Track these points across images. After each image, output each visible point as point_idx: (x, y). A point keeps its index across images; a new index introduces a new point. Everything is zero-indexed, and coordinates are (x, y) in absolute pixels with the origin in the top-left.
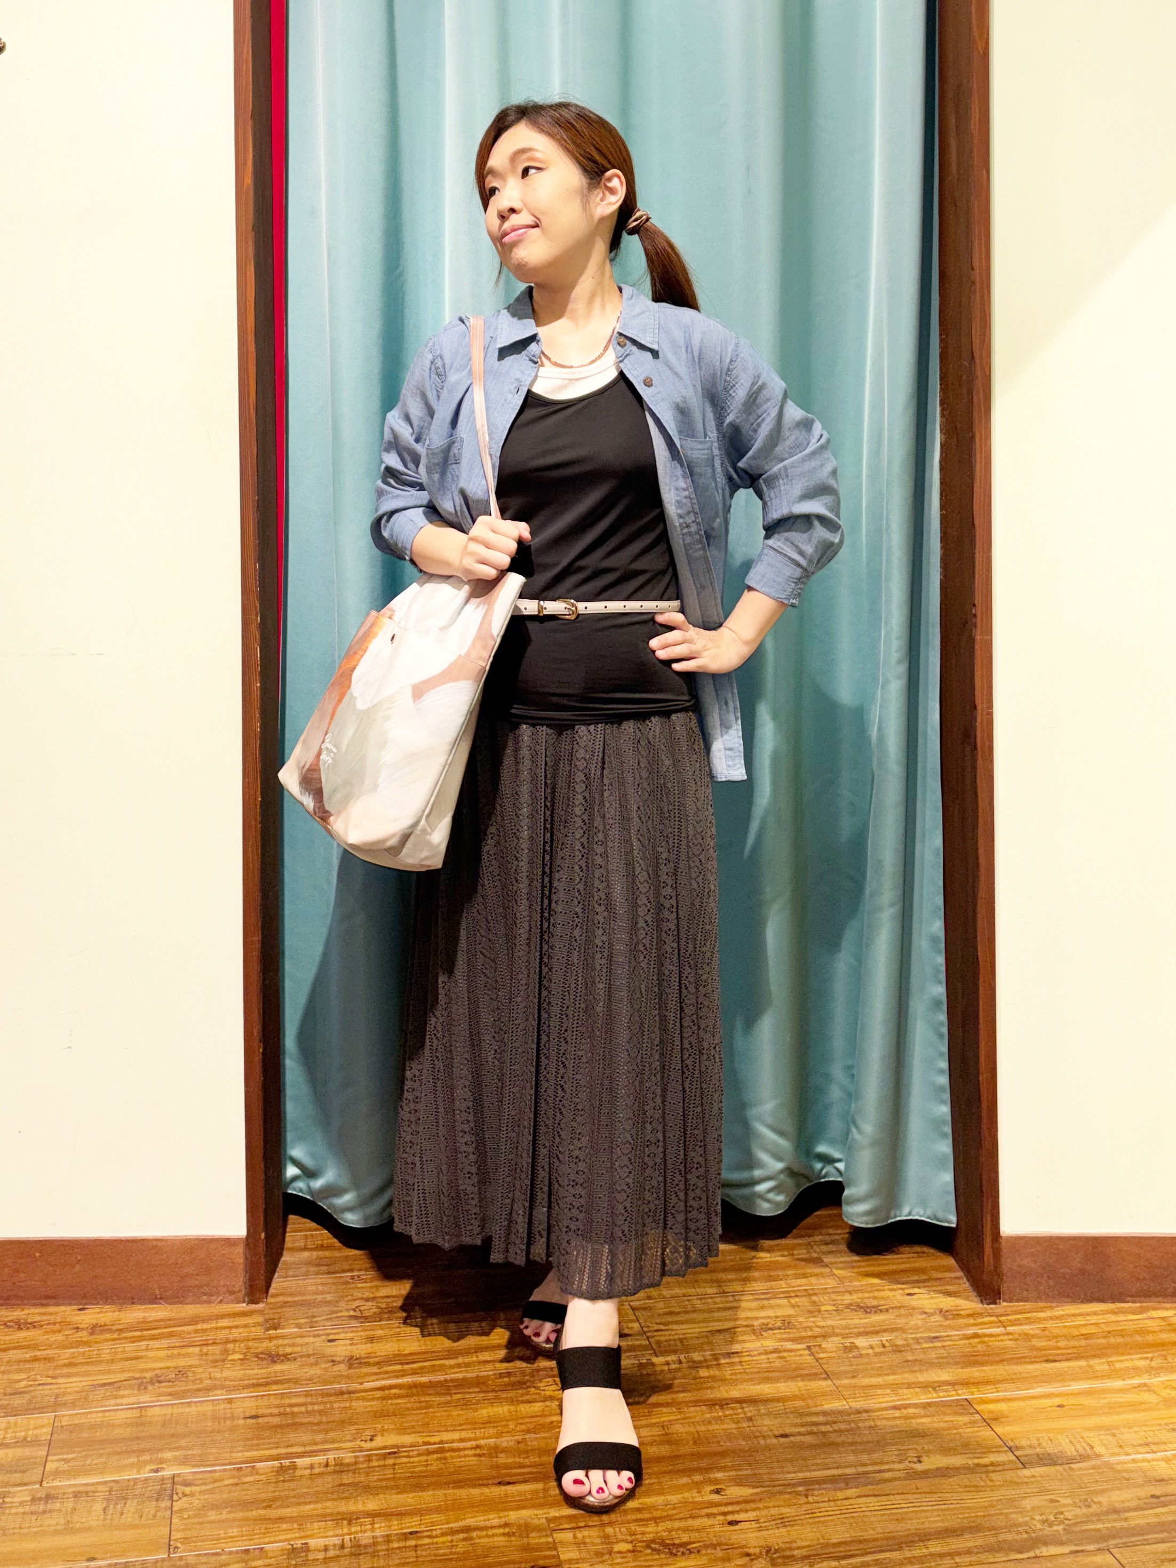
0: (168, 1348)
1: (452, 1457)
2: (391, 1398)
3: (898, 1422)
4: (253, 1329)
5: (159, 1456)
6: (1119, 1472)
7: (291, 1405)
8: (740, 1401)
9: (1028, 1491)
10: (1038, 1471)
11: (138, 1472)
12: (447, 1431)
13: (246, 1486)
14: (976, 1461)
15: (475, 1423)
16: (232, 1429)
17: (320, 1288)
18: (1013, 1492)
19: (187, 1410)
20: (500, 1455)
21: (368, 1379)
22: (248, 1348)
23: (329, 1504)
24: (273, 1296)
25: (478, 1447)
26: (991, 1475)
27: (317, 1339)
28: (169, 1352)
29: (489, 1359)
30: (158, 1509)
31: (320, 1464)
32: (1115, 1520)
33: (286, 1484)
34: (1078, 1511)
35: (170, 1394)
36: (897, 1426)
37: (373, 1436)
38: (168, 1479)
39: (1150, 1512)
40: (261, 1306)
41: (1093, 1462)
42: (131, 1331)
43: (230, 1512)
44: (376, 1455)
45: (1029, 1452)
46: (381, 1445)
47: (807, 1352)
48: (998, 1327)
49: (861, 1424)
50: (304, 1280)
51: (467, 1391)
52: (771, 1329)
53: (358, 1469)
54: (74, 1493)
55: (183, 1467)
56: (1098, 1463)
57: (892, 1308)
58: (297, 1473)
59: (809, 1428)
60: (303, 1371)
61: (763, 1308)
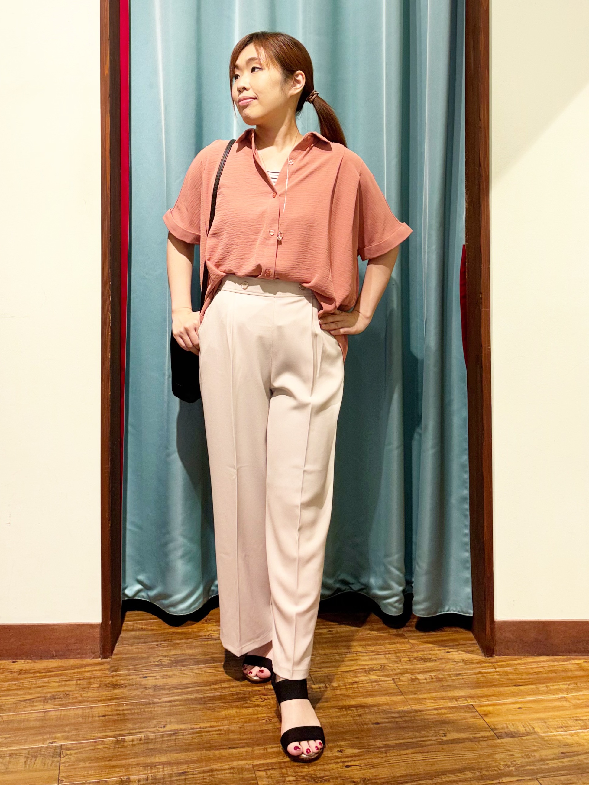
0: (59, 681)
1: (206, 736)
2: (175, 706)
3: (436, 717)
4: (104, 671)
5: (54, 735)
6: (545, 741)
7: (123, 710)
8: (356, 707)
9: (499, 750)
10: (504, 740)
11: (43, 743)
12: (204, 722)
13: (99, 750)
14: (474, 735)
15: (218, 718)
16: (92, 722)
17: (140, 650)
18: (492, 751)
19: (68, 713)
21: (164, 696)
22: (101, 681)
23: (142, 758)
24: (115, 655)
25: (219, 730)
26: (481, 742)
27: (138, 677)
28: (60, 683)
29: (227, 686)
30: (53, 762)
31: (137, 739)
32: (542, 765)
33: (119, 749)
34: (523, 760)
35: (60, 705)
37: (165, 725)
38: (58, 747)
39: (560, 760)
40: (108, 660)
41: (533, 736)
42: (40, 673)
43: (90, 763)
44: (167, 734)
45: (501, 731)
46: (169, 729)
47: (392, 682)
48: (492, 669)
49: (416, 718)
50: (132, 646)
51: (215, 702)
52: (375, 670)
53: (157, 741)
54: (9, 754)
55: (66, 741)
56: (536, 736)
57: (438, 659)
58: (126, 744)
59: (390, 720)
60: (130, 692)
61: (371, 659)
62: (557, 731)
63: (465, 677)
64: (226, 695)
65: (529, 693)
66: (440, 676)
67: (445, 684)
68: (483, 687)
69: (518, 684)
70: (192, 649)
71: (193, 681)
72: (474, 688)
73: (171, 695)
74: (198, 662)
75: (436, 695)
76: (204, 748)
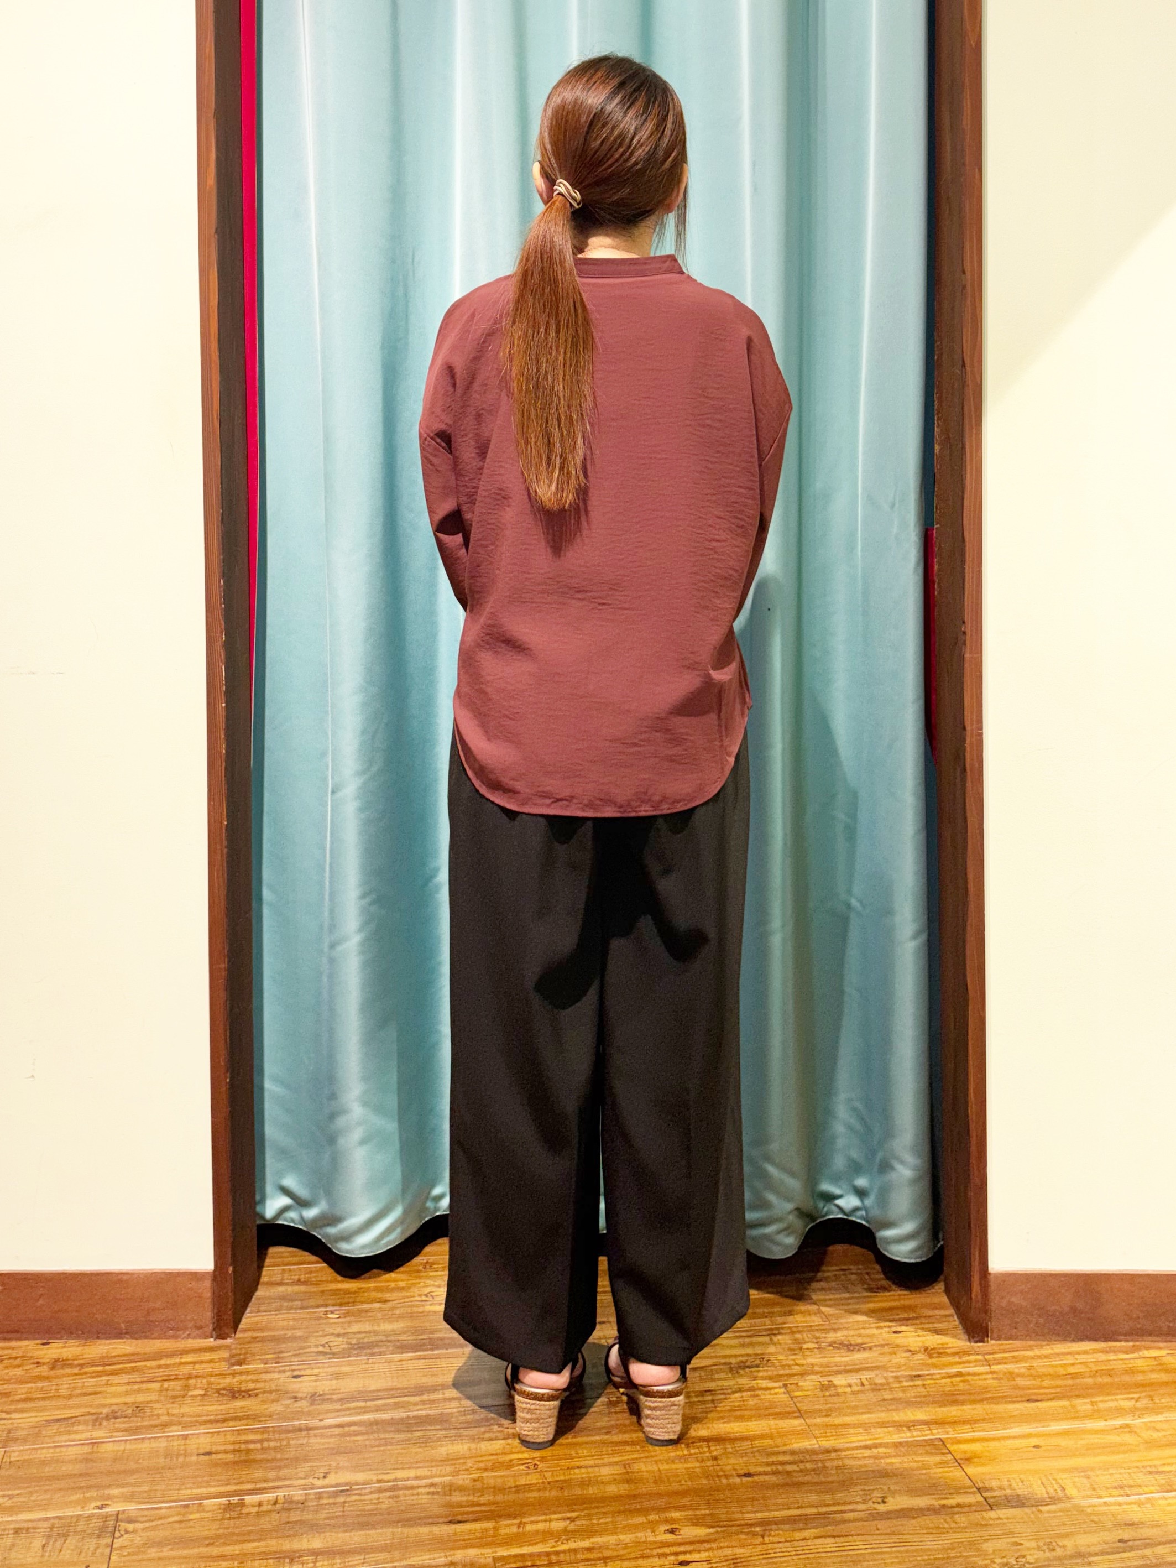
0: (128, 1383)
1: (405, 1496)
2: (349, 1435)
3: (867, 1462)
4: (218, 1364)
5: (107, 1492)
6: (1086, 1515)
7: (247, 1442)
8: (708, 1440)
9: (992, 1533)
10: (1004, 1513)
11: (83, 1509)
12: (402, 1468)
13: (191, 1523)
14: (942, 1502)
15: (432, 1461)
16: (183, 1466)
17: (291, 1323)
18: (976, 1534)
19: (139, 1446)
20: (454, 1494)
21: (329, 1415)
22: (209, 1383)
23: (273, 1542)
24: (245, 1331)
25: (432, 1485)
26: (956, 1516)
27: (282, 1375)
28: (129, 1387)
30: (98, 1546)
31: (268, 1501)
33: (232, 1522)
34: (1040, 1555)
35: (125, 1430)
36: (865, 1465)
37: (327, 1473)
38: (112, 1515)
39: (1118, 1556)
40: (229, 1341)
41: (1063, 1505)
42: (92, 1366)
43: (171, 1550)
44: (328, 1492)
45: (997, 1493)
46: (333, 1483)
47: (783, 1390)
48: (983, 1366)
49: (828, 1464)
50: (276, 1315)
51: (429, 1428)
52: (749, 1367)
53: (309, 1506)
54: (14, 1529)
55: (128, 1504)
56: (1068, 1505)
57: (876, 1346)
58: (245, 1511)
59: (774, 1468)
60: (266, 1407)
61: (743, 1346)
62: (1111, 1496)
63: (929, 1382)
64: (452, 1413)
65: (1056, 1417)
66: (879, 1381)
67: (886, 1397)
68: (963, 1403)
69: (1034, 1397)
70: (393, 1321)
71: (389, 1385)
72: (945, 1406)
73: (343, 1413)
74: (403, 1348)
75: (869, 1419)
76: (398, 1522)
